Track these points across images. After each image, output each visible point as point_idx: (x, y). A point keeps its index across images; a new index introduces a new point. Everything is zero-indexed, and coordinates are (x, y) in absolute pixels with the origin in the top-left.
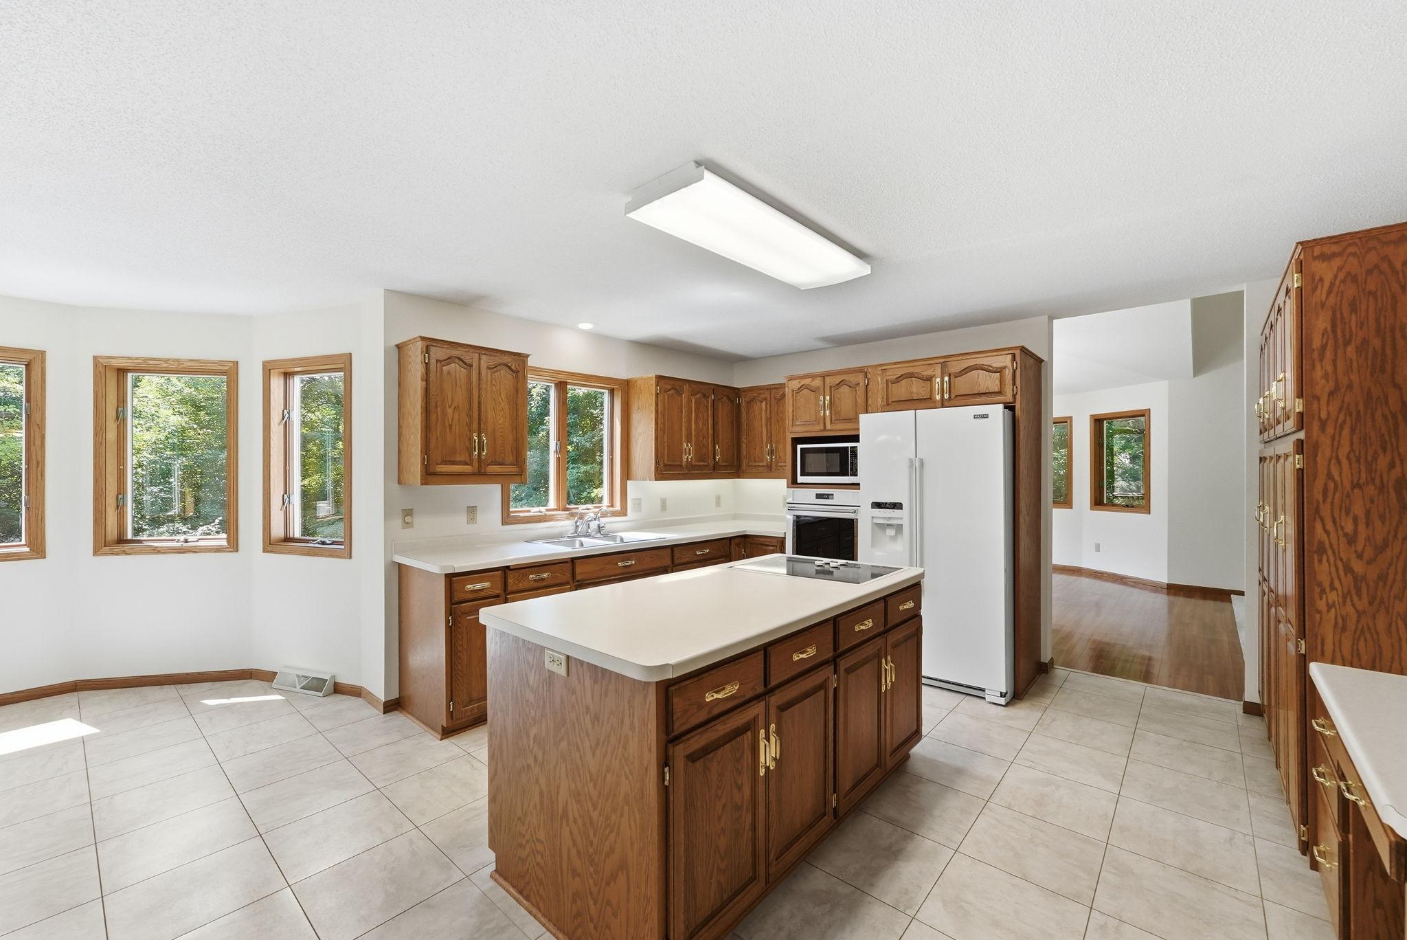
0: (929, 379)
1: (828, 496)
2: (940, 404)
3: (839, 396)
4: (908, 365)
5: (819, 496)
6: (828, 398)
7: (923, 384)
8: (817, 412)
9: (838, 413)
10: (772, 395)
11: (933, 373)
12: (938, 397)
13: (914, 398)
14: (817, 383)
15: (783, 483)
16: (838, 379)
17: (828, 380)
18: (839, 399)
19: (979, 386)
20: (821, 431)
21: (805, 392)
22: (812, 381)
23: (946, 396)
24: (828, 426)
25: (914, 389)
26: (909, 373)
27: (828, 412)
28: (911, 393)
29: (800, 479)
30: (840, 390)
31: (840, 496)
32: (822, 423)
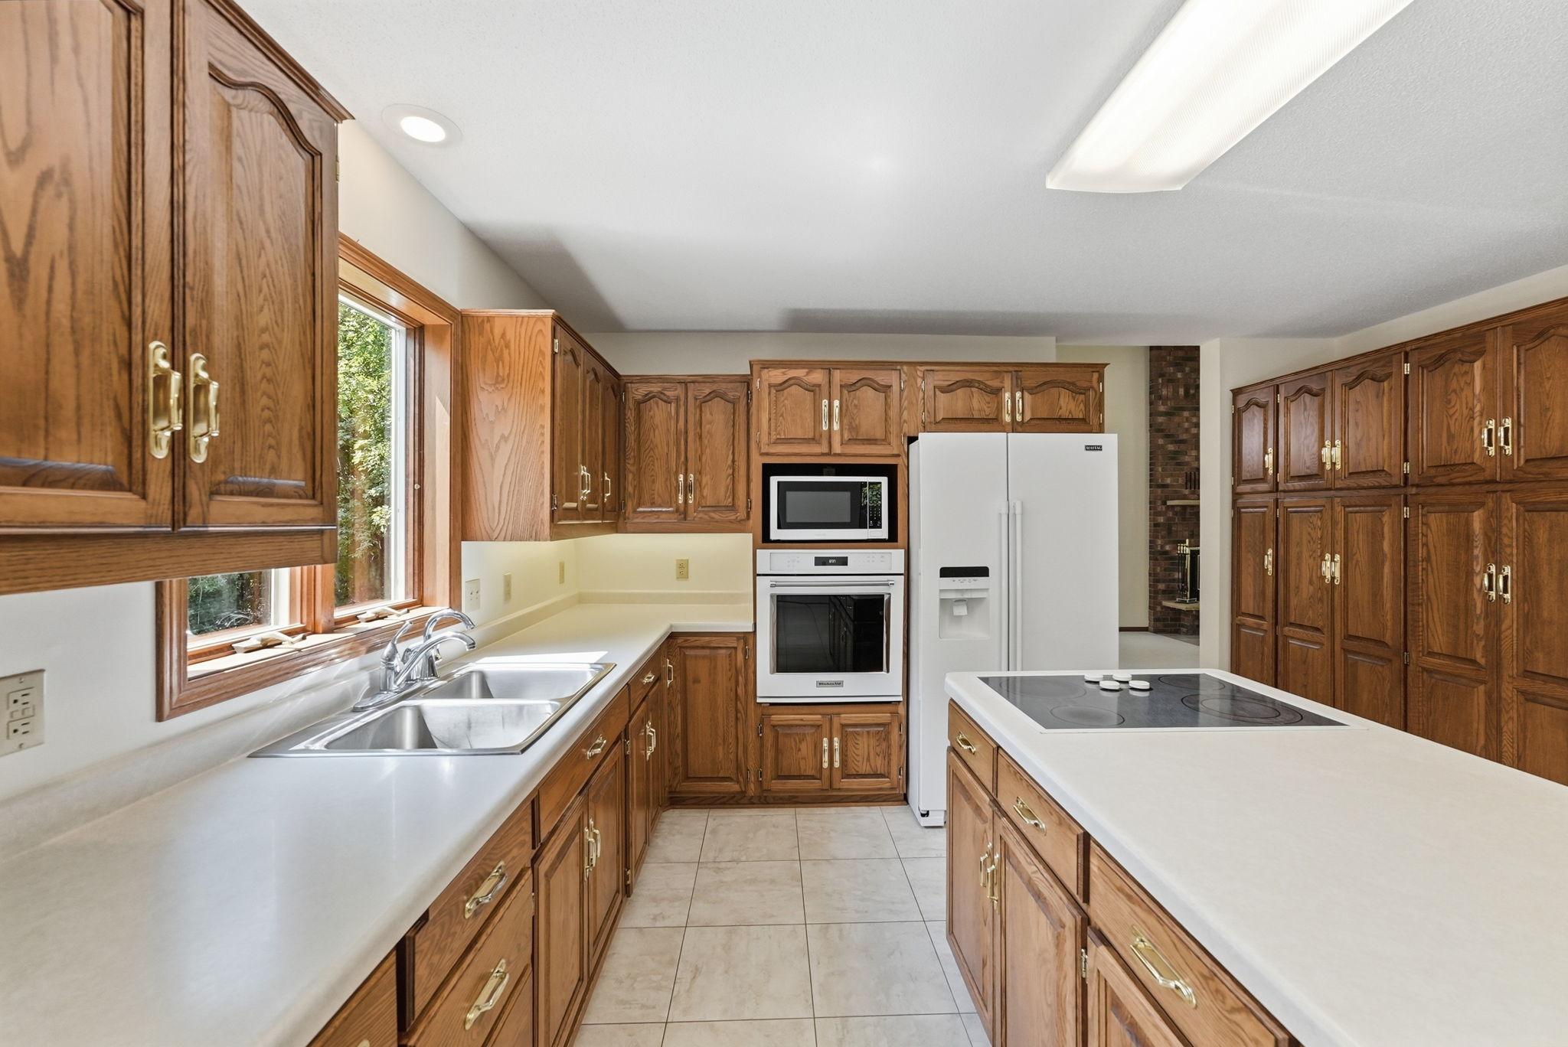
0: (997, 392)
1: (843, 561)
2: (1011, 426)
3: (856, 402)
4: (965, 368)
5: (821, 561)
6: (836, 403)
7: (987, 399)
8: (817, 421)
9: (854, 428)
10: (690, 394)
11: (1000, 385)
12: (1008, 418)
13: (975, 417)
14: (818, 377)
15: (744, 540)
16: (854, 376)
17: (837, 375)
18: (856, 406)
19: (1061, 408)
20: (823, 454)
21: (795, 390)
22: (808, 373)
23: (1019, 417)
24: (837, 448)
25: (975, 404)
26: (967, 381)
27: (836, 427)
28: (971, 409)
29: (775, 533)
30: (858, 392)
31: (860, 560)
32: (825, 442)
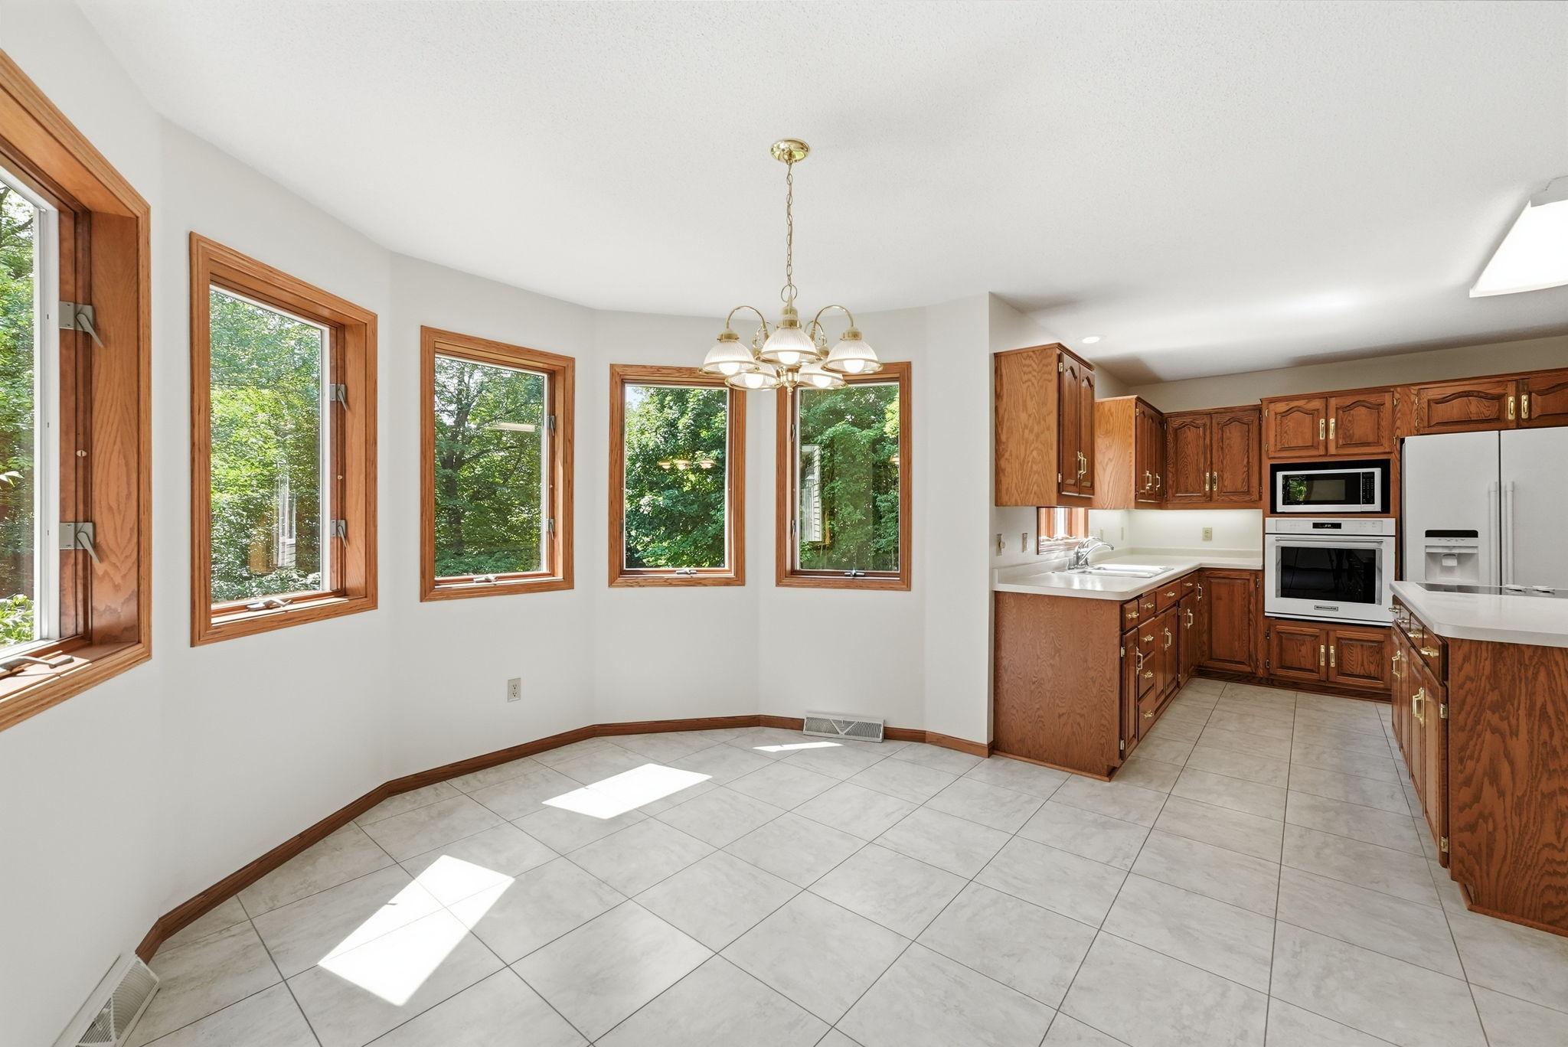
0: (1498, 398)
1: (1338, 526)
2: (1514, 425)
3: (1350, 417)
4: (1464, 383)
5: (1316, 526)
6: (1332, 421)
7: (1488, 404)
8: (1315, 434)
9: (1348, 437)
10: (1213, 421)
11: (1503, 392)
12: (1511, 417)
13: (1470, 419)
14: (1316, 404)
15: (1256, 513)
16: (1348, 400)
17: (1333, 402)
18: (1350, 420)
20: (1320, 456)
21: (1297, 415)
22: (1307, 403)
23: (1524, 416)
24: (1332, 450)
25: (1473, 409)
26: (1463, 393)
27: (1332, 437)
28: (1468, 413)
29: (1281, 507)
30: (1352, 412)
31: (1353, 525)
32: (1322, 448)
